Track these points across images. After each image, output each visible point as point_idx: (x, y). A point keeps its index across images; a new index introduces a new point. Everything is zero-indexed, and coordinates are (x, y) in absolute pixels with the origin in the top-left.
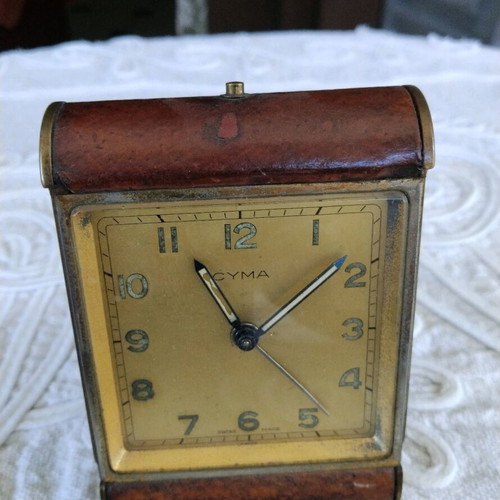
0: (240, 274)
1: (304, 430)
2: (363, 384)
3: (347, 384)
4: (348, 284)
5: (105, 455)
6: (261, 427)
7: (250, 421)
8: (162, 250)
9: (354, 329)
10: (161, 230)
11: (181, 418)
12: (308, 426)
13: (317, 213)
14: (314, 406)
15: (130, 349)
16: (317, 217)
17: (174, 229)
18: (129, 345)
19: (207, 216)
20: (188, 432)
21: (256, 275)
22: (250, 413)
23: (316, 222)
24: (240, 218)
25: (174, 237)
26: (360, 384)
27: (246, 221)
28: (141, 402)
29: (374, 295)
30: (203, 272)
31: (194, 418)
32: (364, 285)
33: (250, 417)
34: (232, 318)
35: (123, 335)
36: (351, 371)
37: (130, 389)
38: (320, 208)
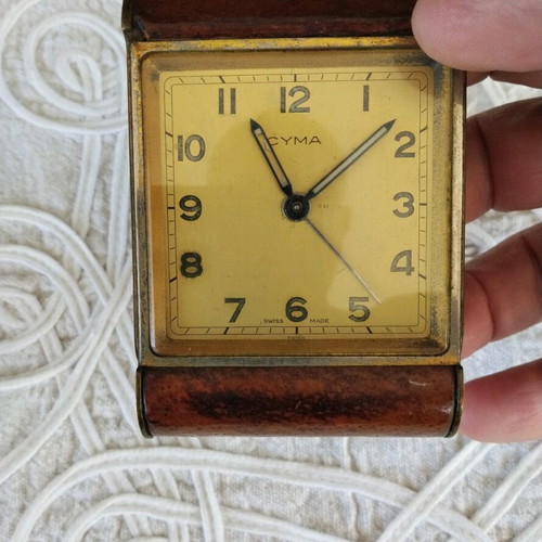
0: (293, 140)
2: (416, 269)
3: (399, 269)
4: (399, 153)
7: (299, 308)
8: (221, 111)
9: (405, 205)
10: (221, 91)
11: (228, 300)
12: (359, 319)
13: (367, 79)
14: (365, 295)
15: (184, 216)
16: (366, 83)
17: (233, 91)
18: (183, 212)
19: (264, 79)
20: (233, 319)
21: (309, 140)
22: (298, 299)
23: (366, 88)
24: (295, 81)
25: (233, 98)
26: (413, 269)
27: (301, 84)
28: (189, 279)
29: (423, 166)
31: (241, 301)
32: (412, 155)
33: (299, 304)
34: (284, 183)
35: (178, 200)
36: (401, 255)
37: (179, 263)
38: (370, 74)
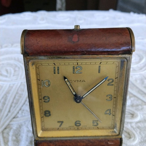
0: (77, 81)
1: (94, 126)
3: (107, 114)
4: (108, 84)
5: (36, 132)
6: (81, 125)
7: (78, 123)
8: (55, 73)
9: (110, 98)
10: (54, 67)
11: (58, 122)
12: (95, 125)
13: (100, 64)
14: (97, 120)
15: (44, 101)
16: (100, 65)
17: (58, 67)
18: (44, 100)
19: (68, 64)
20: (60, 126)
21: (82, 81)
22: (78, 121)
23: (100, 66)
24: (78, 64)
25: (58, 70)
26: (111, 114)
28: (47, 117)
29: (116, 88)
30: (66, 80)
31: (62, 122)
32: (113, 85)
33: (78, 122)
34: (74, 93)
35: (42, 97)
36: (108, 110)
37: (44, 113)
38: (101, 62)
